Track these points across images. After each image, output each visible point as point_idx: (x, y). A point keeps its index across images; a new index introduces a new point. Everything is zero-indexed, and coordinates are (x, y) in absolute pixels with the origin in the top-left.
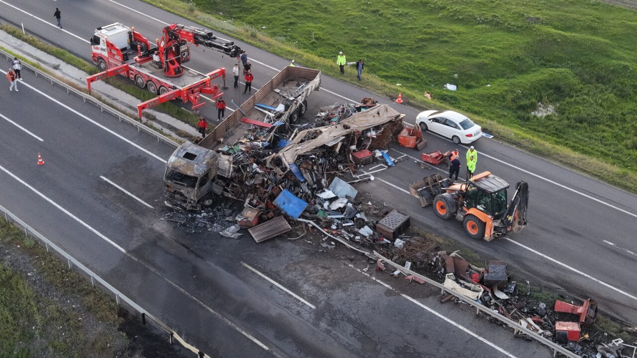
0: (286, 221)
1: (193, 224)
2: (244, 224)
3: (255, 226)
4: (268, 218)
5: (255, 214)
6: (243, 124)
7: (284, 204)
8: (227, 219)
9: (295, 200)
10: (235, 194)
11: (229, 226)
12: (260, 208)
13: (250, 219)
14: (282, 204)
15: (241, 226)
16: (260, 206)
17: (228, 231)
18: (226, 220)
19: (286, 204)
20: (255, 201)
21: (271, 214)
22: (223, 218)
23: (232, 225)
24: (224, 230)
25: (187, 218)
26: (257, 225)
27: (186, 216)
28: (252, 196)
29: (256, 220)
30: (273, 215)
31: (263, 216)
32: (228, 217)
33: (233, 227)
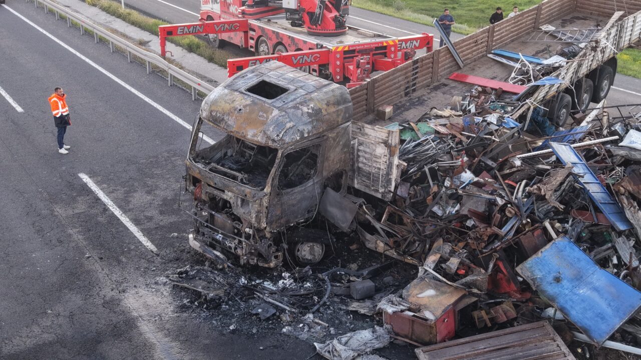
0: (560, 341)
1: (243, 305)
2: (406, 329)
3: (444, 341)
4: (492, 320)
5: (448, 300)
6: (453, 84)
7: (558, 280)
8: (354, 306)
9: (600, 277)
10: (395, 242)
11: (353, 330)
12: (469, 285)
13: (428, 315)
14: (550, 278)
15: (394, 333)
16: (469, 278)
17: (346, 344)
18: (351, 309)
19: (565, 283)
20: (453, 263)
21: (506, 309)
22: (343, 302)
23: (364, 328)
24: (332, 337)
25: (231, 286)
26: (451, 339)
27: (231, 280)
28: (447, 248)
29: (450, 325)
30: (513, 313)
31: (476, 314)
32: (358, 300)
33: (365, 335)
